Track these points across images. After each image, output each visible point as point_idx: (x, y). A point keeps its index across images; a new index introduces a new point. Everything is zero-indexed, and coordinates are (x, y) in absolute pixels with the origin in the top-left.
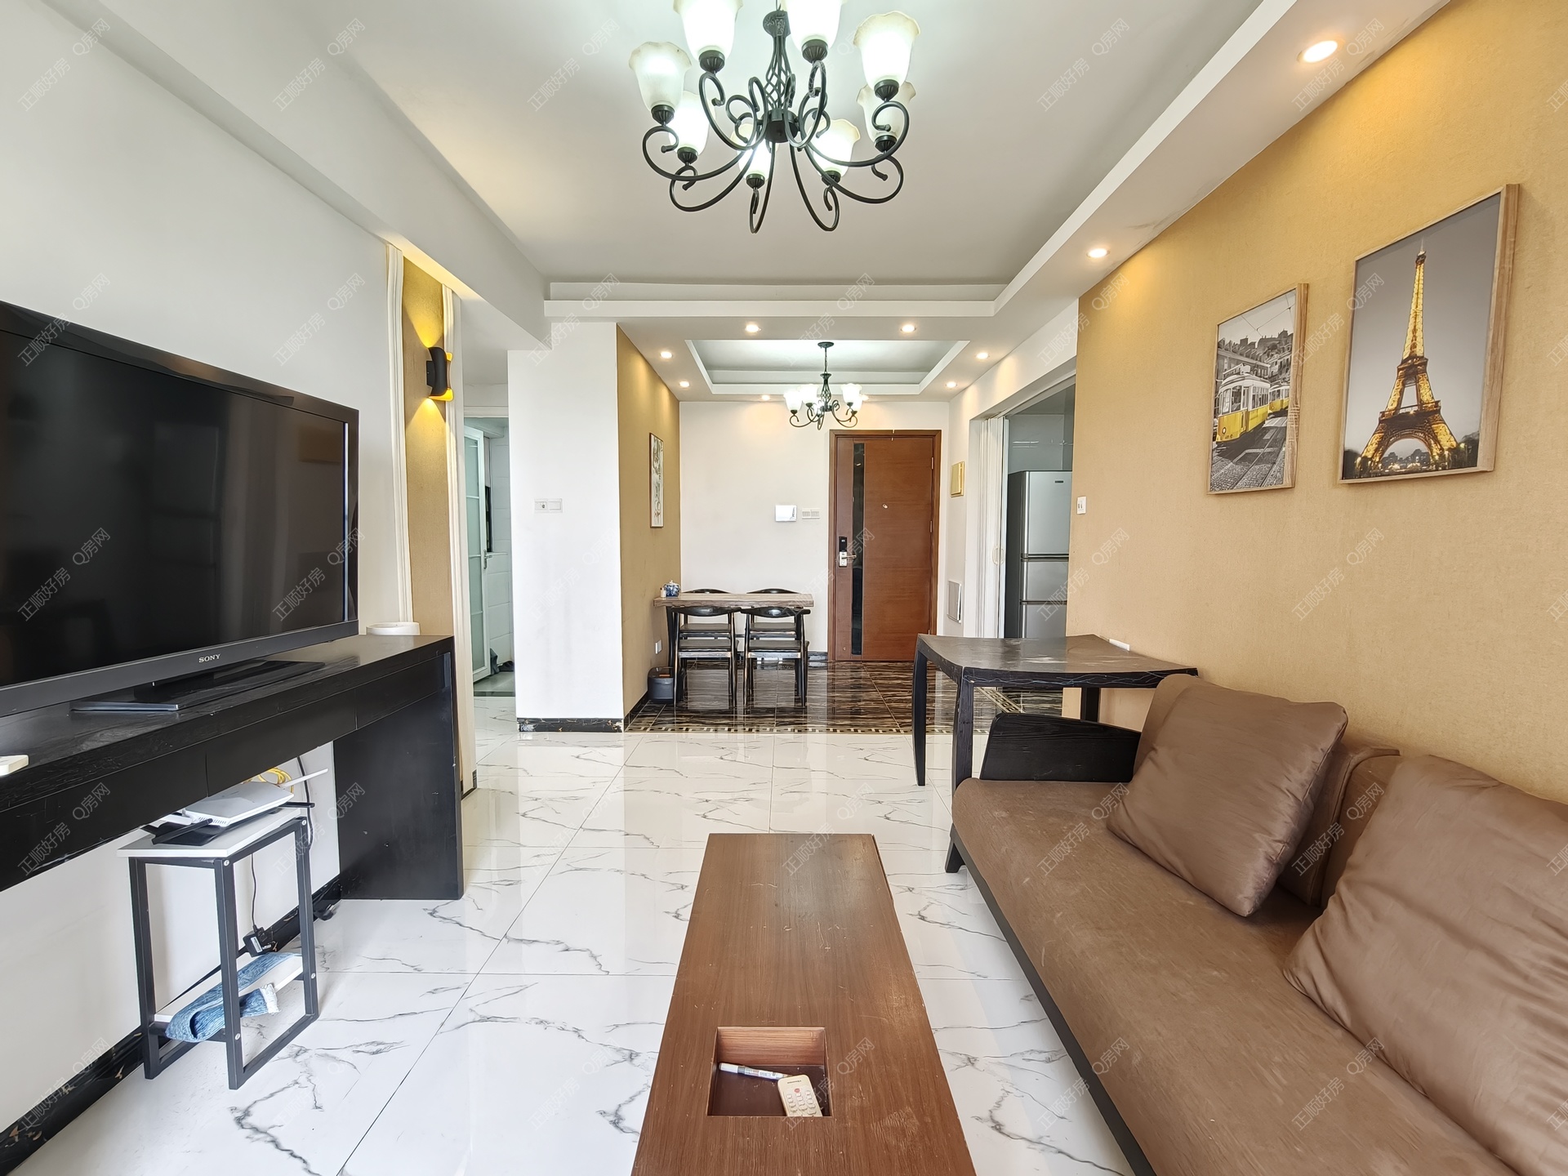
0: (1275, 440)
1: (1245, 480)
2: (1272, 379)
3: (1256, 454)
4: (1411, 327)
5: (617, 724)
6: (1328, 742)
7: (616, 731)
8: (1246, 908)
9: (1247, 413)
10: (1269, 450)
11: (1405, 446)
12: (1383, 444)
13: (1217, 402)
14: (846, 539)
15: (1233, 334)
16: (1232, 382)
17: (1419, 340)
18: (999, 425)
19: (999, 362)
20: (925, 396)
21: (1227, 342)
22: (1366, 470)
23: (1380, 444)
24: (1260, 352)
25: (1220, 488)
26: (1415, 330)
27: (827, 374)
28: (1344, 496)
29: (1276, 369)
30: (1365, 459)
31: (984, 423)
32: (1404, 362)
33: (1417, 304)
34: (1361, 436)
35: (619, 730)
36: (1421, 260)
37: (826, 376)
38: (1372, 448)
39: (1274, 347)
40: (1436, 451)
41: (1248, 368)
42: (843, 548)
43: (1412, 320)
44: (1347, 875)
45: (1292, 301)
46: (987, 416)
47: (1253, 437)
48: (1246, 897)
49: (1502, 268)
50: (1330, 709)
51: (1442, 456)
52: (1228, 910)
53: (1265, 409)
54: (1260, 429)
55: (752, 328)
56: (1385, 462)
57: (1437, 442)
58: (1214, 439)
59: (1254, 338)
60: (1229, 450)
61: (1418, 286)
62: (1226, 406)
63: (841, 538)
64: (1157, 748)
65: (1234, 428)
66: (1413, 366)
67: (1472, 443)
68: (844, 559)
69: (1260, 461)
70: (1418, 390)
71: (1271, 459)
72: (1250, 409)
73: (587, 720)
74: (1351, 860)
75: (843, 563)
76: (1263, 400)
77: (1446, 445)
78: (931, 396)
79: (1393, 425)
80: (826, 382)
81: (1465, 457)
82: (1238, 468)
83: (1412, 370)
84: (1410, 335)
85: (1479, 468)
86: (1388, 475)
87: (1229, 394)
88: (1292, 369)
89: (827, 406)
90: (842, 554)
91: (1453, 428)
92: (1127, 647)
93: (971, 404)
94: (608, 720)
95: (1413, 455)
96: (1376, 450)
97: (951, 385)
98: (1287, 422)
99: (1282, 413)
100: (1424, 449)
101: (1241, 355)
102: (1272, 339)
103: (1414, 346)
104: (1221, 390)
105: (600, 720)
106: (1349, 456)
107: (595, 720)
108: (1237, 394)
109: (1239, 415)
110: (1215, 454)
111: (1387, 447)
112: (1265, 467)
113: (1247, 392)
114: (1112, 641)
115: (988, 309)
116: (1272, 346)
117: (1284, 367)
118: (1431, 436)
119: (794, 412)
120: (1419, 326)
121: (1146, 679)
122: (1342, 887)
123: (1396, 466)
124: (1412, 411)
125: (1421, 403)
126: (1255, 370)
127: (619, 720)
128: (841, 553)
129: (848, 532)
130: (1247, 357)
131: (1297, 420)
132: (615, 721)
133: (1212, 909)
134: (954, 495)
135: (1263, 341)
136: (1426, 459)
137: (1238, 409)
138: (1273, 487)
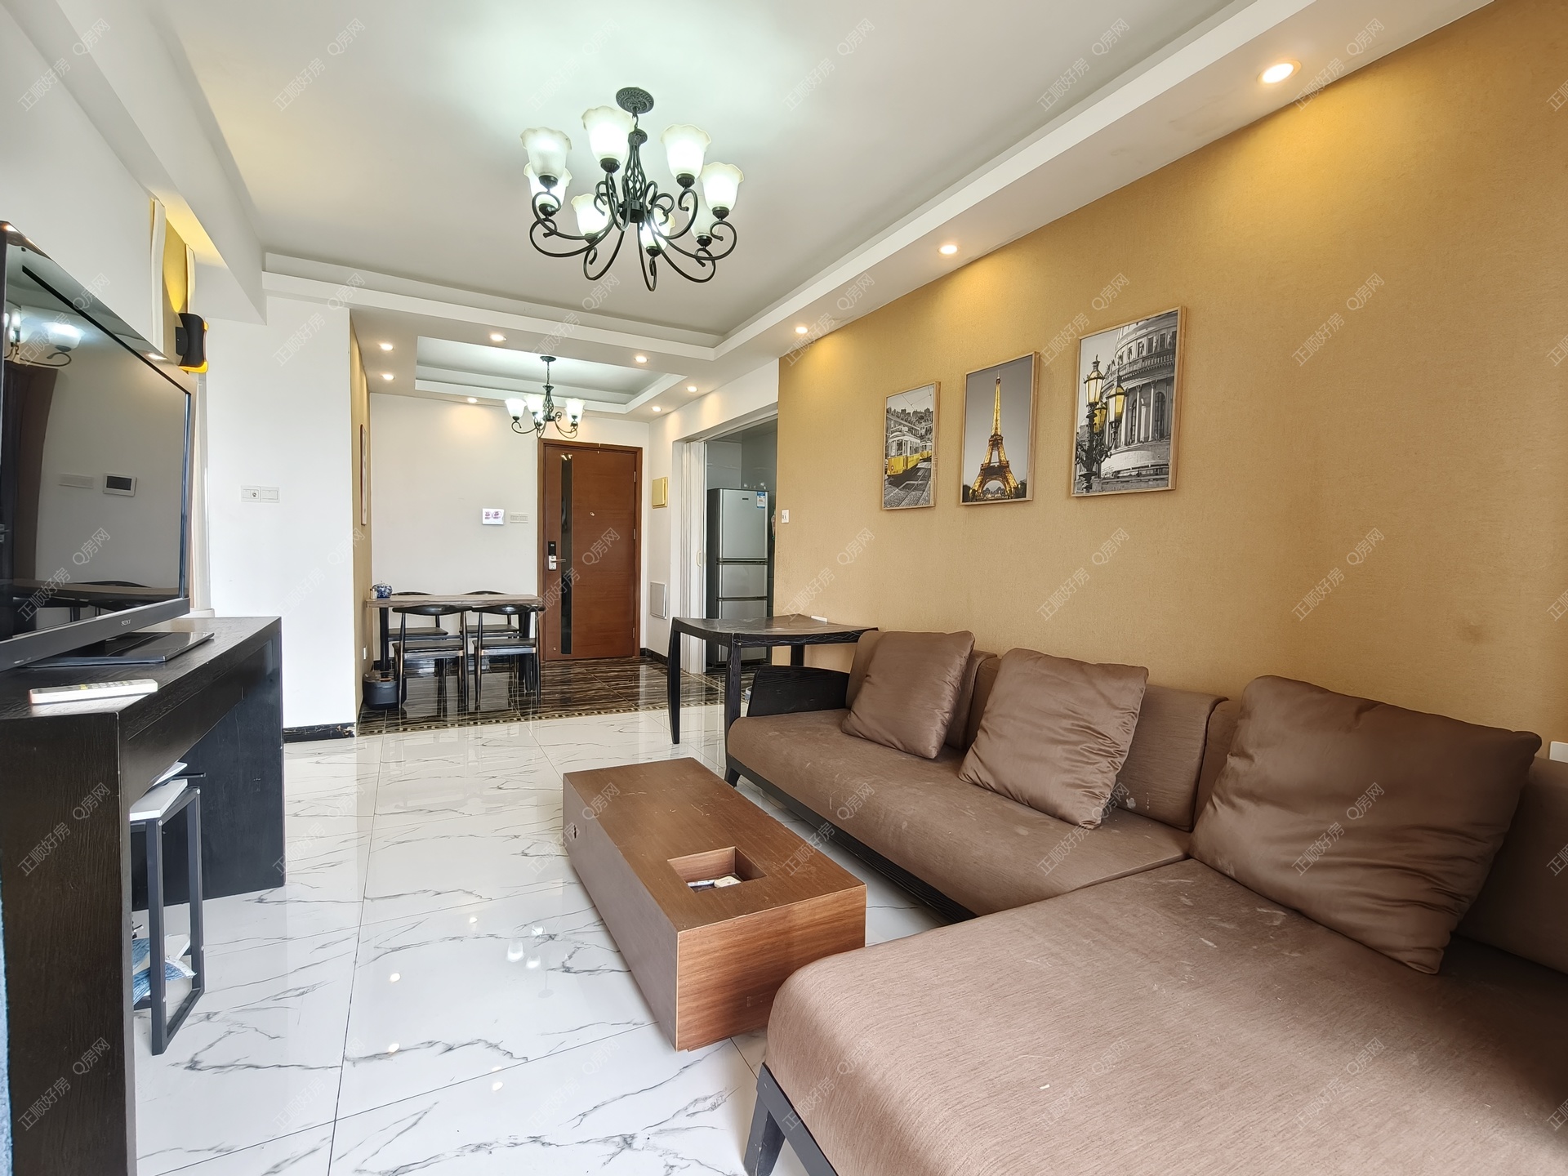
0: (924, 476)
1: (906, 501)
2: (922, 437)
3: (914, 484)
4: (995, 418)
5: (349, 729)
6: (966, 653)
7: (346, 737)
8: (934, 754)
9: (907, 457)
10: (920, 482)
11: (994, 485)
12: (983, 483)
13: (887, 449)
14: (554, 543)
15: (897, 405)
16: (897, 436)
17: (999, 425)
18: (700, 447)
19: (705, 395)
20: (634, 416)
21: (893, 410)
22: (975, 498)
23: (981, 482)
24: (914, 420)
25: (890, 506)
26: (997, 420)
27: (550, 387)
28: (962, 512)
29: (923, 431)
30: (974, 491)
31: (686, 446)
32: (992, 437)
33: (997, 405)
34: (972, 478)
35: (351, 735)
36: (998, 381)
37: (549, 388)
38: (977, 485)
39: (922, 418)
40: (1008, 489)
41: (906, 429)
42: (552, 552)
43: (995, 414)
44: (985, 716)
45: (932, 390)
46: (688, 440)
47: (911, 473)
48: (932, 746)
49: (1034, 394)
50: (966, 635)
51: (1010, 491)
52: (926, 758)
53: (917, 456)
54: (915, 469)
55: (497, 337)
56: (984, 494)
57: (1009, 483)
58: (886, 473)
59: (910, 410)
60: (896, 481)
61: (997, 396)
62: (893, 452)
63: (550, 543)
64: (870, 674)
65: (899, 467)
66: (996, 440)
67: (1024, 484)
68: (553, 563)
69: (915, 489)
70: (999, 454)
71: (922, 488)
72: (909, 455)
73: (311, 728)
74: (986, 709)
75: (553, 566)
76: (916, 451)
77: (1012, 486)
78: (635, 416)
79: (988, 472)
80: (548, 393)
81: (1021, 492)
82: (902, 493)
83: (996, 442)
84: (994, 422)
85: (1027, 499)
86: (986, 500)
87: (895, 444)
88: (933, 433)
89: (550, 416)
90: (552, 558)
91: (1016, 476)
92: (825, 620)
93: (674, 427)
94: (338, 725)
95: (997, 490)
96: (980, 486)
97: (656, 409)
98: (931, 465)
99: (928, 459)
100: (1003, 487)
101: (902, 419)
102: (920, 412)
103: (996, 429)
104: (890, 441)
105: (327, 726)
106: (966, 488)
107: (320, 727)
108: (900, 445)
109: (901, 458)
110: (887, 483)
111: (985, 484)
112: (919, 493)
113: (906, 444)
114: (812, 617)
115: (710, 354)
116: (923, 417)
117: (929, 431)
118: (1005, 480)
119: (516, 419)
120: (999, 418)
121: (849, 637)
122: (983, 722)
123: (990, 496)
124: (996, 465)
125: (1000, 461)
126: (910, 430)
127: (351, 725)
128: (550, 557)
129: (557, 537)
130: (906, 421)
131: (936, 466)
132: (344, 726)
133: (916, 759)
134: (655, 507)
135: (915, 413)
136: (1003, 492)
137: (901, 454)
138: (924, 506)
